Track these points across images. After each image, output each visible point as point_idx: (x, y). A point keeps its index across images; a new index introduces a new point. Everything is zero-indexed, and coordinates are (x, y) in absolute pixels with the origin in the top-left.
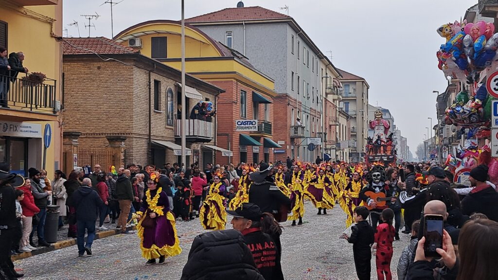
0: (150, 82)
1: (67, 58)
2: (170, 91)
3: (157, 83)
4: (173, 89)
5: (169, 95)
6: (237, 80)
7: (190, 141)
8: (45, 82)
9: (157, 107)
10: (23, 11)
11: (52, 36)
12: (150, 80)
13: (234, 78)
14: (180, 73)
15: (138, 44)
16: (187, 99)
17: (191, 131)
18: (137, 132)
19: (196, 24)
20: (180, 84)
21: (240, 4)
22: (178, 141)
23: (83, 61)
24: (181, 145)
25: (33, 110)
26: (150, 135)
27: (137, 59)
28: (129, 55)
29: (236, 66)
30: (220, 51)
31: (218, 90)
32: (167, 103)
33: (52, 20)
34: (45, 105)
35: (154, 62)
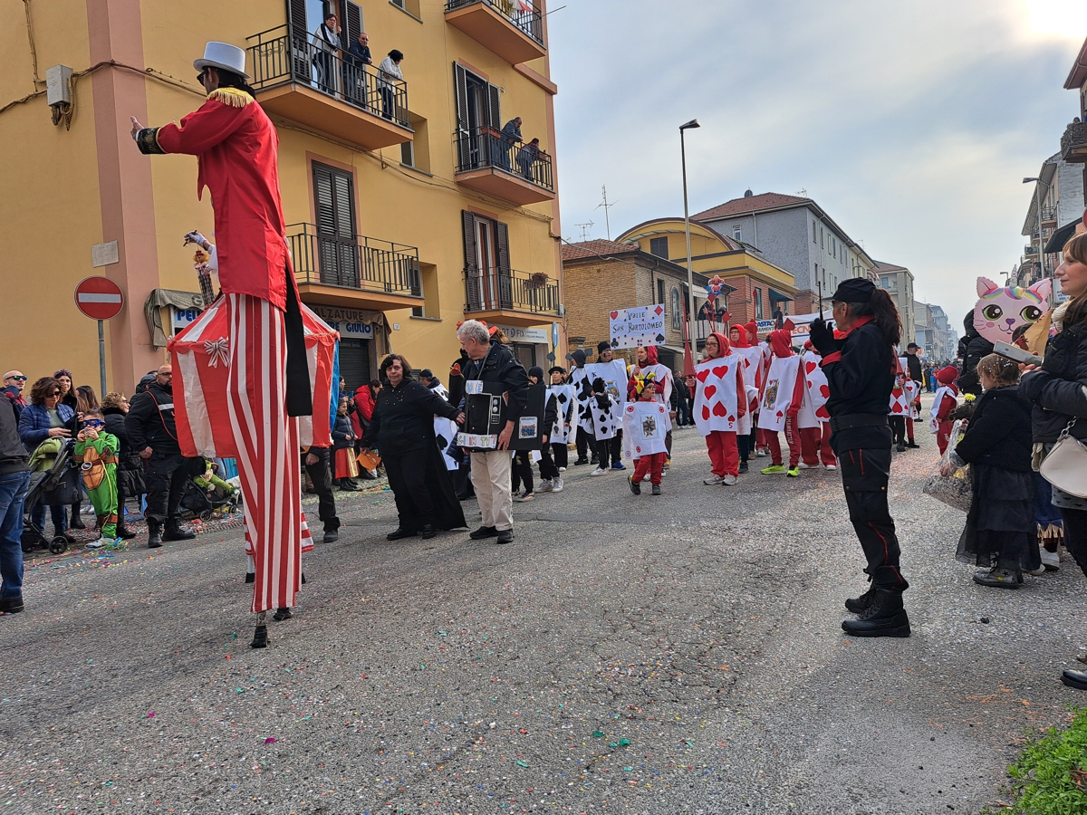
0: (653, 282)
2: (676, 290)
3: (660, 282)
4: (678, 287)
5: (675, 295)
6: (750, 276)
8: (550, 283)
11: (551, 235)
12: (653, 279)
13: (747, 274)
14: (686, 271)
16: (695, 299)
17: (701, 333)
20: (687, 284)
21: (748, 193)
23: (581, 265)
25: (538, 312)
27: (637, 256)
28: (628, 253)
29: (747, 260)
30: (728, 245)
31: (729, 288)
32: (673, 304)
33: (550, 219)
34: (550, 306)
35: (656, 259)
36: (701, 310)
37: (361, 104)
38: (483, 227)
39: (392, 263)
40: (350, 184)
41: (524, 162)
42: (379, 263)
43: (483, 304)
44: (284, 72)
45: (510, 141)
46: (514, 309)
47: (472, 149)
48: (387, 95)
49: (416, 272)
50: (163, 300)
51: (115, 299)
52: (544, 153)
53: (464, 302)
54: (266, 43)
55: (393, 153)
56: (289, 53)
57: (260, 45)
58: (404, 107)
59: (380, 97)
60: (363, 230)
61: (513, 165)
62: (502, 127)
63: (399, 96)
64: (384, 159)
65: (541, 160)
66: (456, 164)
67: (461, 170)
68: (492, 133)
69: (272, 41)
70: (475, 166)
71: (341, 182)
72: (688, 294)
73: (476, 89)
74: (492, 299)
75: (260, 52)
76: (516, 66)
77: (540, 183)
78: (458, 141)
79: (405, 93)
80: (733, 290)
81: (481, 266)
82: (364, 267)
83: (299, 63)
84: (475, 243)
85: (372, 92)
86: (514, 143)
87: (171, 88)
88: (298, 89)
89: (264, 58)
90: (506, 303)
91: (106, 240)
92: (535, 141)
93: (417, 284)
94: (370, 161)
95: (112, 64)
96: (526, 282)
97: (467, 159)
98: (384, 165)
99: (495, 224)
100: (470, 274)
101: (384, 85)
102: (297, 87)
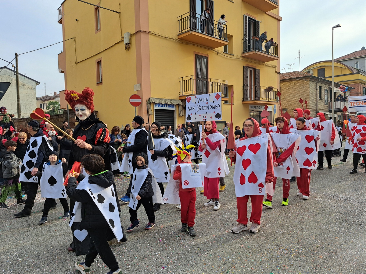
0: (317, 87)
1: (282, 81)
2: (327, 90)
3: (320, 87)
4: (328, 89)
5: (326, 92)
6: (361, 83)
7: (337, 111)
8: (273, 90)
9: (320, 97)
10: (265, 64)
11: (276, 72)
12: (317, 86)
13: (359, 82)
14: (331, 82)
15: (311, 72)
16: (335, 93)
17: (337, 106)
18: (311, 108)
19: (340, 61)
20: (331, 87)
21: (363, 48)
22: (330, 111)
23: (288, 81)
24: (332, 113)
25: (269, 101)
26: (317, 109)
27: (311, 78)
28: (307, 76)
29: (361, 77)
30: (352, 70)
31: (351, 88)
32: (325, 96)
33: (276, 66)
34: (274, 98)
35: (319, 79)
36: (338, 97)
37: (212, 34)
38: (251, 71)
39: (218, 86)
40: (207, 61)
41: (267, 47)
42: (214, 86)
43: (249, 98)
44: (188, 27)
45: (263, 40)
46: (260, 100)
47: (248, 44)
48: (220, 30)
49: (226, 88)
50: (152, 101)
51: (139, 101)
52: (275, 43)
53: (242, 97)
54: (183, 18)
55: (221, 49)
56: (190, 20)
57: (182, 19)
58: (226, 33)
59: (218, 31)
60: (210, 76)
61: (263, 49)
62: (260, 35)
63: (224, 30)
64: (218, 51)
65: (274, 46)
66: (242, 50)
67: (244, 52)
68: (256, 38)
69: (185, 18)
70: (249, 50)
71: (204, 60)
72: (332, 91)
73: (251, 23)
74: (252, 97)
75: (182, 21)
76: (267, 13)
77: (273, 54)
78: (244, 42)
79: (226, 29)
80: (352, 89)
81: (249, 85)
82: (209, 87)
83: (193, 23)
84: (247, 77)
85: (215, 29)
86: (264, 41)
87: (156, 36)
88: (192, 33)
89: (182, 23)
90: (257, 97)
91: (138, 83)
92: (272, 39)
93: (226, 93)
94: (213, 52)
95: (141, 31)
96: (266, 90)
97: (246, 48)
98: (218, 53)
99: (255, 70)
100: (245, 88)
101: (219, 27)
102: (192, 32)
